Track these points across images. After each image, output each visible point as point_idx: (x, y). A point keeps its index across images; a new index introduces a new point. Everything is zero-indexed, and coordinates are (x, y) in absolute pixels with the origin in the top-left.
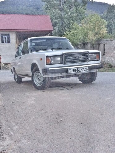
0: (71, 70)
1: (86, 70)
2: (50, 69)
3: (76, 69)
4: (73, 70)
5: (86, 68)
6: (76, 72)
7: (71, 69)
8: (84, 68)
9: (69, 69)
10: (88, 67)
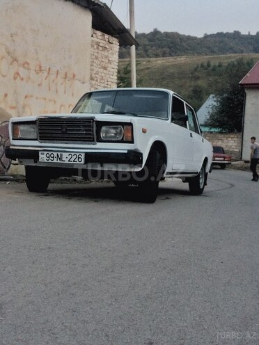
0: (44, 156)
1: (77, 160)
2: (11, 147)
3: (56, 155)
4: (48, 155)
5: (78, 154)
6: (55, 161)
7: (45, 153)
8: (73, 154)
9: (40, 153)
10: (83, 155)
